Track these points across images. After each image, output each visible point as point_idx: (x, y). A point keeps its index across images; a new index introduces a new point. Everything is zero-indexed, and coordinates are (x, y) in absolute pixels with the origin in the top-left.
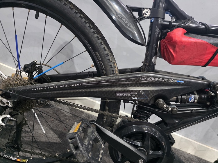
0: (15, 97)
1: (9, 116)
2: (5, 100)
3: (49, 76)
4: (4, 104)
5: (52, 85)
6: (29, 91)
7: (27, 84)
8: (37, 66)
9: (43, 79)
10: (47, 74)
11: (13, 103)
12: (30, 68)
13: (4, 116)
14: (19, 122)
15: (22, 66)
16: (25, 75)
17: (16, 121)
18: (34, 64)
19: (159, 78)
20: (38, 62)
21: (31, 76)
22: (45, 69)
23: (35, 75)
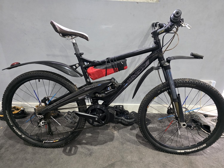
0: (43, 113)
1: (44, 121)
2: (40, 116)
3: (53, 101)
4: (41, 117)
5: (55, 104)
6: (47, 109)
7: (46, 107)
8: (47, 98)
9: (51, 103)
10: (52, 100)
11: (43, 116)
12: (44, 101)
13: (42, 122)
14: (48, 122)
15: (41, 101)
16: (43, 104)
17: (47, 122)
18: (45, 98)
19: (91, 87)
20: (46, 97)
21: (46, 104)
22: (50, 98)
23: (47, 102)
